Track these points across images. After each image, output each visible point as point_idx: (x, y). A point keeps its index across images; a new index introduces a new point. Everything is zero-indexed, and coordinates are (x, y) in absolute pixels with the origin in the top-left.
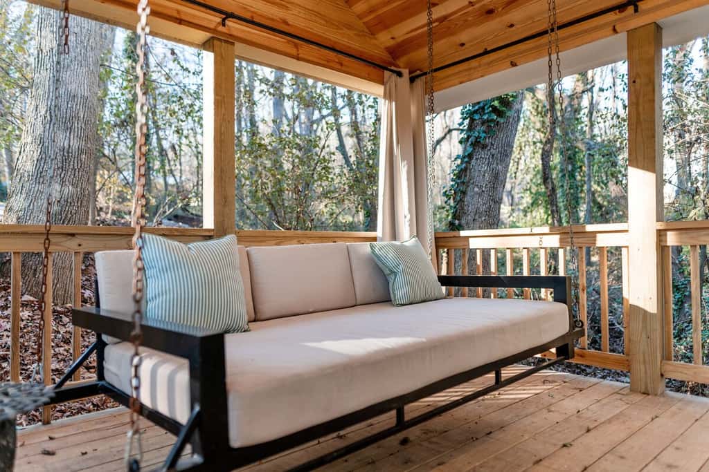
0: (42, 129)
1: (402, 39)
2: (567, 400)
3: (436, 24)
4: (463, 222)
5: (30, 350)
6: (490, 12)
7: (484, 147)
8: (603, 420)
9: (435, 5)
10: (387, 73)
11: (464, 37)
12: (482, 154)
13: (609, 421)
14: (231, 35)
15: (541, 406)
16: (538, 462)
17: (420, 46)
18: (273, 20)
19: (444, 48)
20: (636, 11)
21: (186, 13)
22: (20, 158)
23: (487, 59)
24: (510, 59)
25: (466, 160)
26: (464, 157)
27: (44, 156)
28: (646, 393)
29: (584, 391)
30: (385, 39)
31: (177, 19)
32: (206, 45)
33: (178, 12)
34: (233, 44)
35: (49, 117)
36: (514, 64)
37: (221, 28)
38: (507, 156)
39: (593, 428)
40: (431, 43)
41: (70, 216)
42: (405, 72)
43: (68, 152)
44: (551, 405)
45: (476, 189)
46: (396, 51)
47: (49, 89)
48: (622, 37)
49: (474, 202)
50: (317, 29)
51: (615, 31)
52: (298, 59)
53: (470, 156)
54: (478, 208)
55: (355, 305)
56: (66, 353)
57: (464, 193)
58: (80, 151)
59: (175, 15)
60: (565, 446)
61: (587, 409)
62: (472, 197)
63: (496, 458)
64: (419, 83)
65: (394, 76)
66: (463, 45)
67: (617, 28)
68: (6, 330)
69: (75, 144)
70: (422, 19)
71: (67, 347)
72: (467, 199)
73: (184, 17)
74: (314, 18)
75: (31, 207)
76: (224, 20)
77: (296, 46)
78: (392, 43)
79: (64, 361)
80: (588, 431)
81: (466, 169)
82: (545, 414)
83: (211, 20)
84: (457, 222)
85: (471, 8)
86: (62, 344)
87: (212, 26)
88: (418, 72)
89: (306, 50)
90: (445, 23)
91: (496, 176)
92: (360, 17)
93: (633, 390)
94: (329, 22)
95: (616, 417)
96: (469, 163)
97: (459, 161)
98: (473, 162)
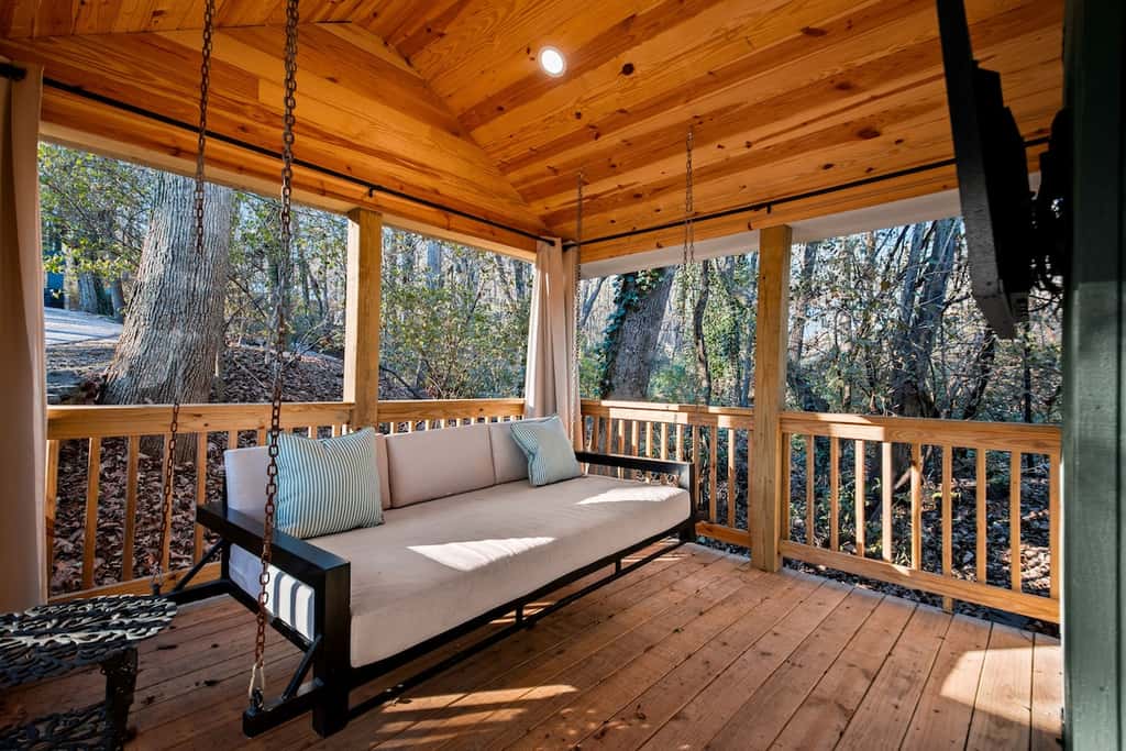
0: (162, 269)
1: (554, 210)
2: (691, 577)
3: (588, 200)
4: (614, 382)
5: (142, 521)
6: (638, 196)
7: (637, 310)
8: (717, 601)
9: (586, 184)
10: (539, 243)
11: (613, 215)
12: (634, 316)
13: (722, 603)
14: (378, 206)
15: (665, 584)
16: (648, 650)
17: (571, 218)
18: (423, 190)
19: (593, 224)
20: (769, 211)
21: (330, 184)
22: (135, 299)
23: (635, 238)
24: (657, 240)
25: (619, 321)
26: (617, 318)
27: (164, 299)
28: (765, 570)
29: (709, 567)
30: (538, 208)
31: (318, 189)
32: (353, 215)
33: (322, 182)
34: (380, 215)
35: (170, 256)
36: (659, 246)
37: (367, 199)
38: (658, 319)
39: (707, 611)
40: (580, 217)
41: (192, 365)
42: (558, 241)
43: (193, 295)
44: (673, 583)
45: (627, 351)
46: (551, 220)
47: (172, 224)
48: (756, 233)
49: (626, 363)
50: (471, 198)
51: (750, 228)
52: (449, 229)
53: (623, 318)
54: (628, 370)
55: (494, 485)
56: (183, 521)
57: (616, 354)
58: (207, 294)
59: (318, 185)
60: (677, 630)
61: (707, 588)
62: (624, 358)
63: (613, 645)
64: (572, 252)
65: (547, 246)
66: (613, 221)
67: (752, 225)
68: (114, 496)
69: (201, 286)
70: (573, 195)
71: (185, 514)
72: (619, 360)
73: (328, 188)
74: (467, 187)
75: (147, 355)
76: (371, 191)
77: (447, 217)
78: (547, 212)
79: (182, 531)
80: (701, 614)
81: (618, 330)
82: (666, 594)
83: (356, 191)
84: (607, 382)
85: (619, 191)
86: (179, 510)
87: (358, 197)
88: (571, 242)
89: (456, 220)
90: (596, 200)
91: (647, 339)
92: (514, 185)
93: (753, 566)
94: (482, 191)
95: (730, 598)
96: (622, 324)
97: (612, 321)
98: (626, 323)
